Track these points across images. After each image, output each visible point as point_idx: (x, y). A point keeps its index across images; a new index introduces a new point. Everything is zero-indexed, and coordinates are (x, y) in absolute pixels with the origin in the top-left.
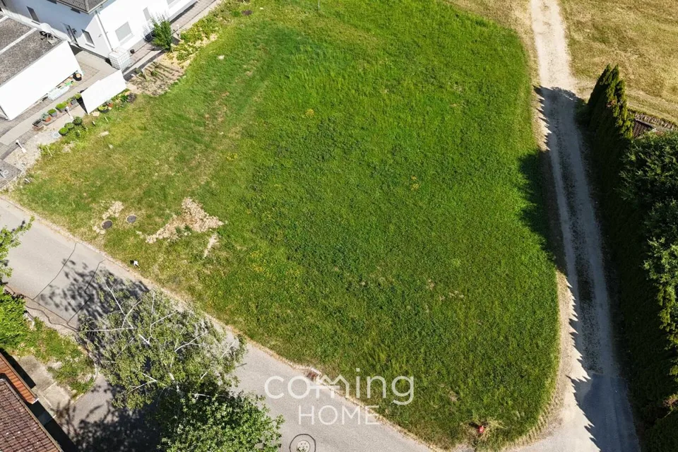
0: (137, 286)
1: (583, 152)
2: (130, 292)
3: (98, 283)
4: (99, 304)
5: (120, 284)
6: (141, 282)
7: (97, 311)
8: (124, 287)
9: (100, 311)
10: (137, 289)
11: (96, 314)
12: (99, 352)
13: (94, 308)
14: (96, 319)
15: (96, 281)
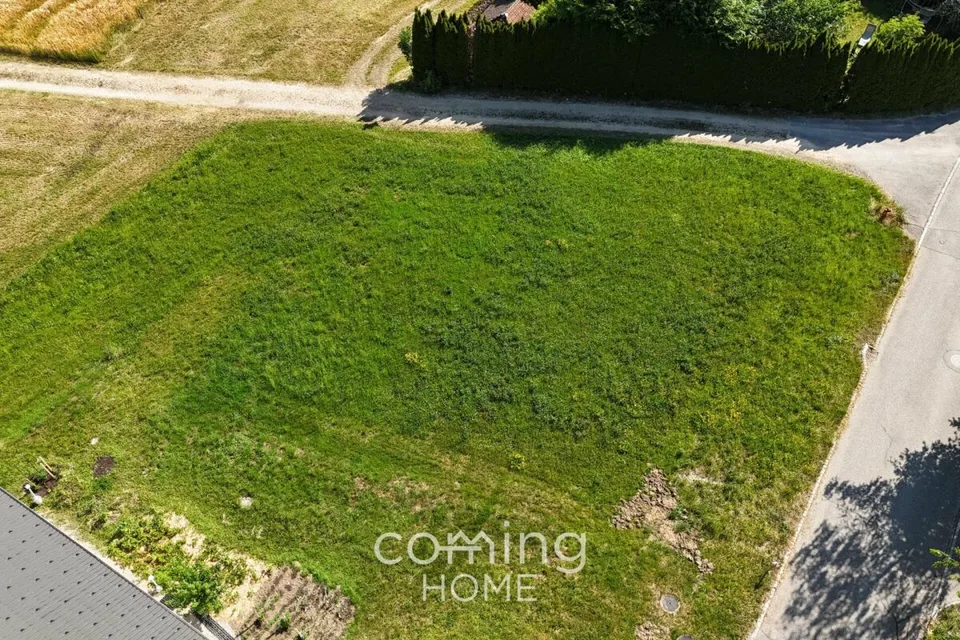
0: (798, 568)
1: (486, 99)
2: (811, 578)
3: (809, 629)
4: (845, 619)
5: (802, 594)
6: (791, 563)
7: (858, 619)
8: (806, 586)
9: (856, 615)
10: (804, 567)
11: (863, 620)
12: (923, 603)
13: (855, 625)
14: (871, 619)
15: (806, 632)
